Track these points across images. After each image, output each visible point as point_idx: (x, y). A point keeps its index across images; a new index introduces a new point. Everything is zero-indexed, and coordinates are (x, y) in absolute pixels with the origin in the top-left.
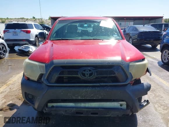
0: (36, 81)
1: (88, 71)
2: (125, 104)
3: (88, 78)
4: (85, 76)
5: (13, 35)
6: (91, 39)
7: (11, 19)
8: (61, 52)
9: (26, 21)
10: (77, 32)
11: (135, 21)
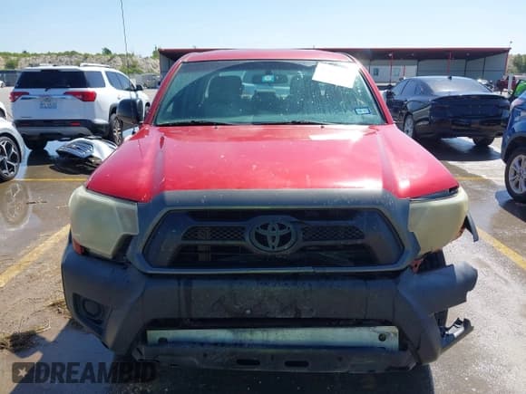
0: (110, 257)
1: (276, 227)
2: (395, 334)
3: (276, 249)
4: (267, 245)
5: (42, 106)
6: (286, 120)
7: (35, 55)
8: (191, 167)
9: (82, 64)
10: (240, 97)
11: (420, 63)
